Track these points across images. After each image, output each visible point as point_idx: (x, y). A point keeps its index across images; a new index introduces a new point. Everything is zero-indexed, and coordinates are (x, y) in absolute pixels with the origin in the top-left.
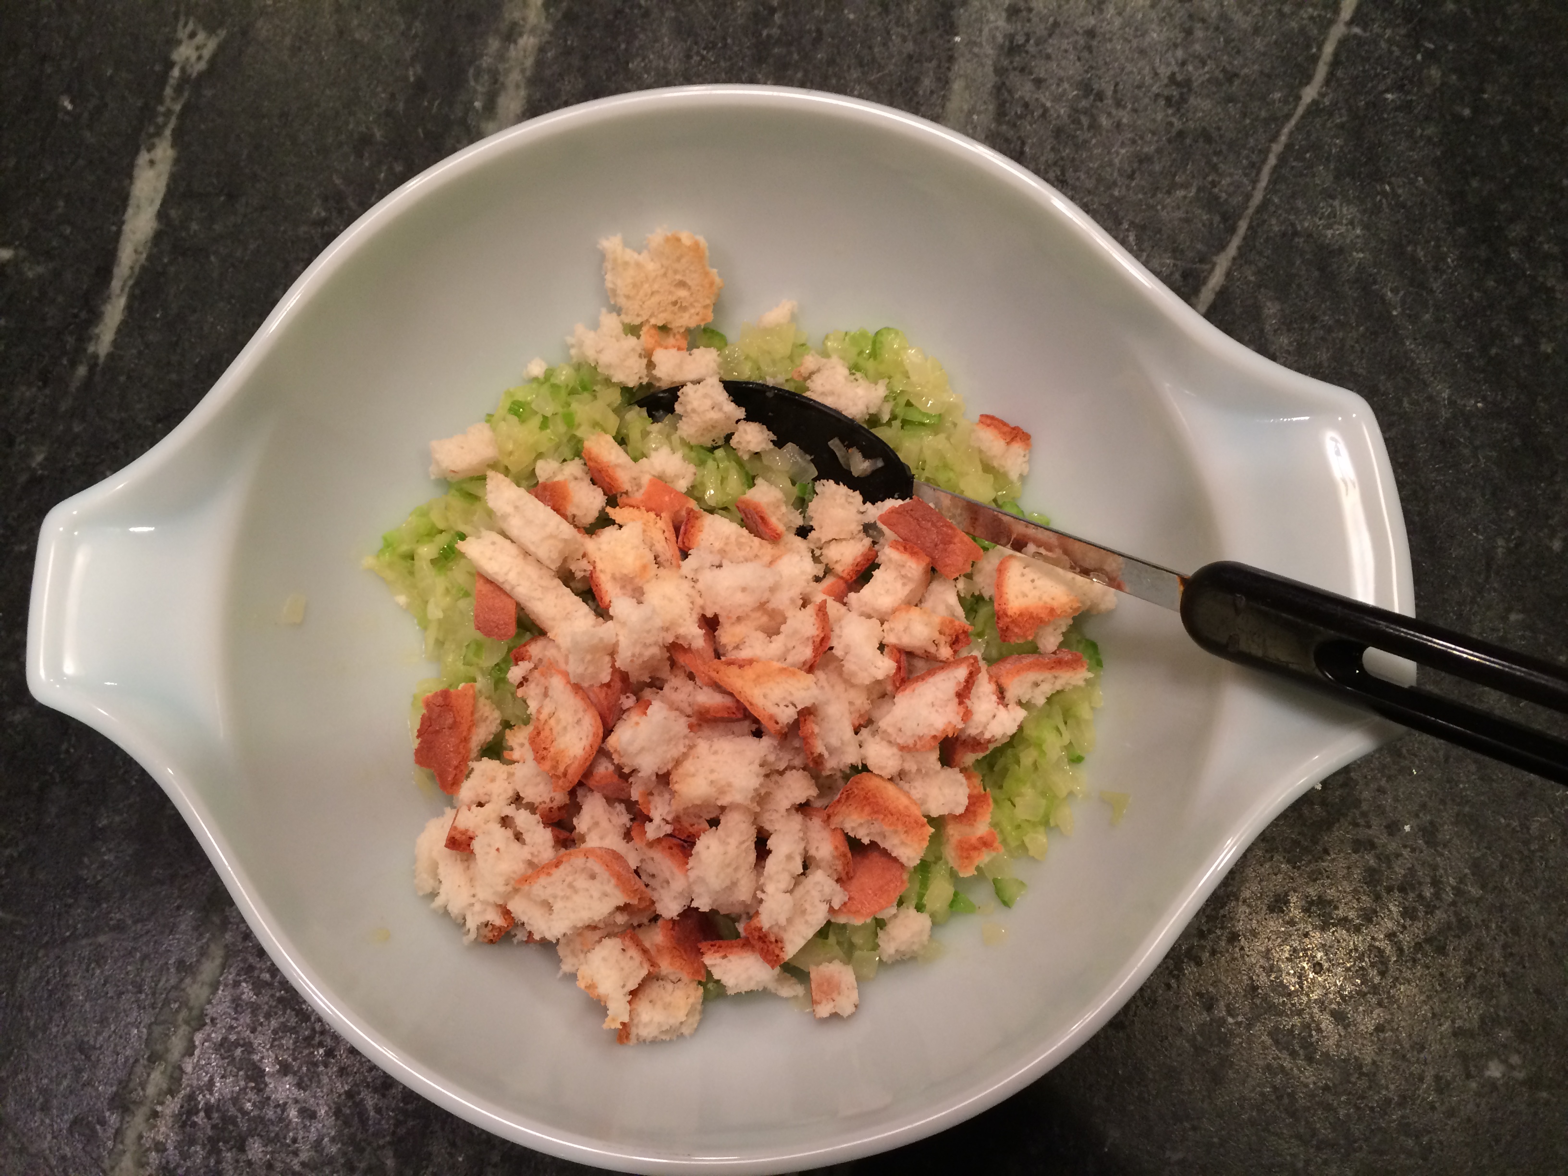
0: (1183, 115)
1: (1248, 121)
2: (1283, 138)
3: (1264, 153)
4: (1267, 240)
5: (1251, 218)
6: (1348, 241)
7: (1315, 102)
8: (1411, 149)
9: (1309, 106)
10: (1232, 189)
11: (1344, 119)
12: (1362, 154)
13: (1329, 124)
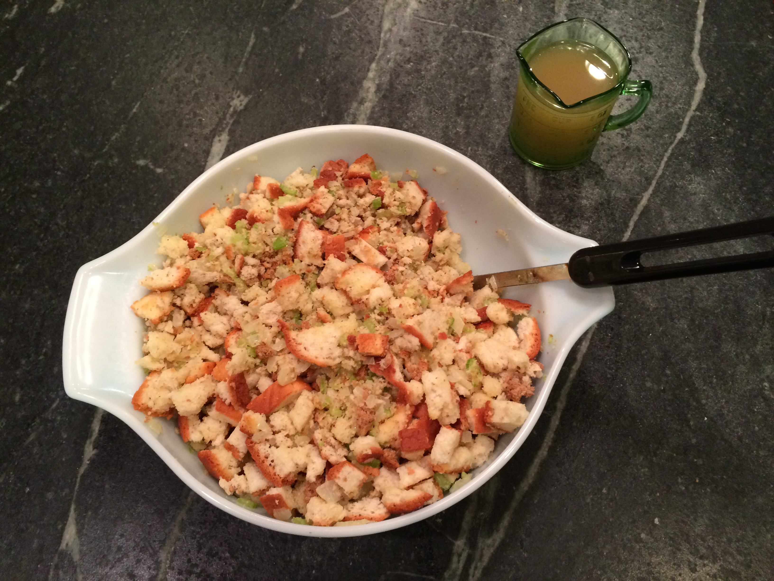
0: (629, 141)
1: (655, 144)
2: (670, 151)
3: (662, 156)
4: (665, 188)
5: (658, 180)
6: (698, 190)
7: (682, 138)
8: (723, 157)
9: (680, 140)
10: (649, 169)
11: (694, 145)
12: (703, 158)
13: (688, 147)
